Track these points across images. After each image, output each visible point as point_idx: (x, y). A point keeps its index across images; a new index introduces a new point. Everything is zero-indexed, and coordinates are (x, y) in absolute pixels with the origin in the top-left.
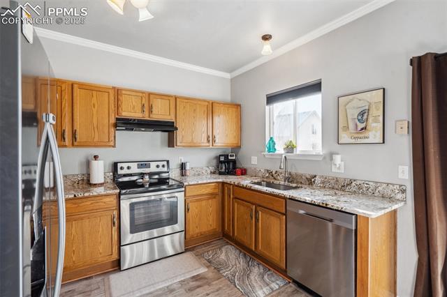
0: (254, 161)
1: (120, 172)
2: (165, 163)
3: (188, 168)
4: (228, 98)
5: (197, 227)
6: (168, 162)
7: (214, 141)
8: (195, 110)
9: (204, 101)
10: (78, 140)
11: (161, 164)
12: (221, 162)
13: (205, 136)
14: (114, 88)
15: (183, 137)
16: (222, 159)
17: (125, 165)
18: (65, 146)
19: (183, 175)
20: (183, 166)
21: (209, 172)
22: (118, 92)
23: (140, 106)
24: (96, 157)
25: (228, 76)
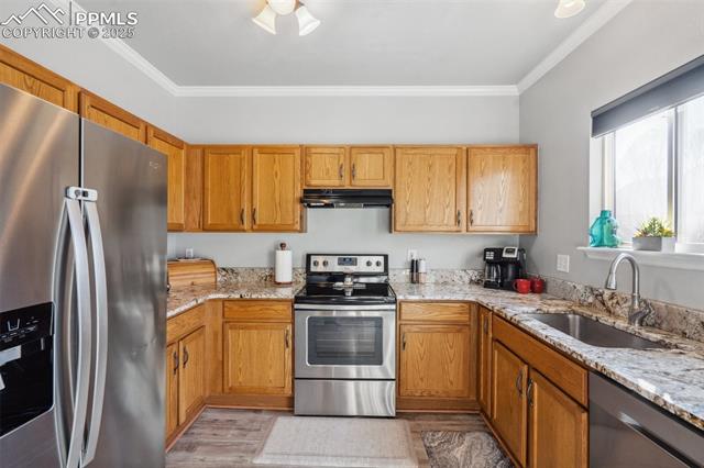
0: (564, 264)
1: (313, 269)
2: (381, 259)
3: (422, 269)
4: (513, 135)
5: (422, 379)
6: (386, 257)
7: (470, 220)
8: (430, 166)
9: (450, 147)
10: (258, 222)
11: (374, 260)
12: (489, 263)
13: (450, 213)
14: (301, 146)
15: (407, 214)
16: (490, 256)
17: (320, 260)
18: (244, 231)
19: (413, 282)
20: (414, 266)
21: (467, 279)
22: (306, 151)
23: (337, 168)
24: (283, 246)
25: (513, 91)
